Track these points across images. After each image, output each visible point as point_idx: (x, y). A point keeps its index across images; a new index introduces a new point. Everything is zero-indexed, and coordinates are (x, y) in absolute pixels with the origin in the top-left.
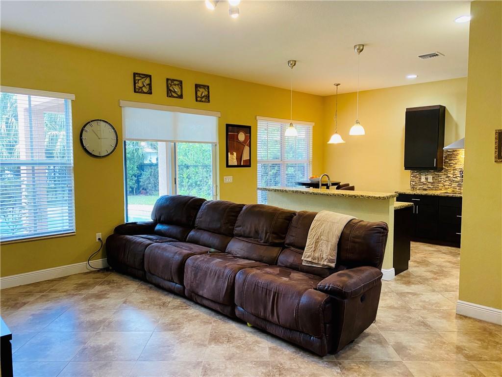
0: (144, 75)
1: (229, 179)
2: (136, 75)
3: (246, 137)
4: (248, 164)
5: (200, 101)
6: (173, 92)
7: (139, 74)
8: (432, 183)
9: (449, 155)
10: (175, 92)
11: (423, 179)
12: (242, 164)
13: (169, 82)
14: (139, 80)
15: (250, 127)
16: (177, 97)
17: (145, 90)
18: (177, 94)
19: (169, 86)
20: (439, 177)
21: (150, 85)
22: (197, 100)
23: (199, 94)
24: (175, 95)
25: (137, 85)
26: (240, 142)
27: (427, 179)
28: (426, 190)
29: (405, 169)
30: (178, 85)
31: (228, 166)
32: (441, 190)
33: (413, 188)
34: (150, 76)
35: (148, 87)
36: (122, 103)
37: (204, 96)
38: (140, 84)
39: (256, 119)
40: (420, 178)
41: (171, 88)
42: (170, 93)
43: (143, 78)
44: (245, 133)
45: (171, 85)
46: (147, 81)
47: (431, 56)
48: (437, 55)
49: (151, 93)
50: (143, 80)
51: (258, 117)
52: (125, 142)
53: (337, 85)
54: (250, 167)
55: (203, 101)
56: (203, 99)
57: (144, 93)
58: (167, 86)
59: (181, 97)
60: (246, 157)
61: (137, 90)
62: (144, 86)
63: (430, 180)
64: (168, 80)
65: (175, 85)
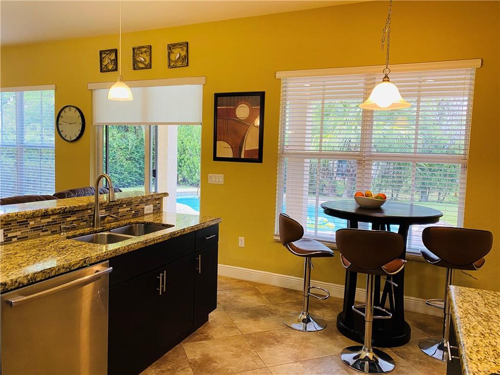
0: (109, 50)
1: (217, 179)
3: (252, 111)
4: (257, 157)
7: (104, 52)
10: (141, 62)
12: (243, 157)
13: (135, 51)
14: (104, 58)
17: (109, 67)
18: (144, 64)
21: (116, 61)
22: (169, 67)
23: (173, 57)
24: (141, 66)
25: (102, 63)
26: (240, 122)
31: (216, 159)
34: (116, 51)
35: (112, 63)
37: (179, 59)
38: (105, 62)
39: (275, 77)
44: (251, 105)
45: (137, 54)
46: (112, 57)
49: (116, 70)
50: (107, 57)
51: (278, 74)
54: (261, 162)
55: (178, 67)
56: (178, 64)
57: (109, 71)
58: (134, 57)
59: (149, 66)
61: (103, 69)
62: (109, 63)
64: (134, 49)
65: (141, 53)
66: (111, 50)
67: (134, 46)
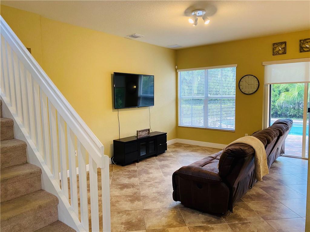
0: (280, 43)
2: (274, 45)
6: (305, 48)
7: (276, 44)
10: (307, 48)
13: (302, 42)
14: (276, 47)
16: (308, 51)
17: (280, 52)
19: (302, 44)
21: (285, 48)
25: (275, 50)
34: (285, 43)
35: (283, 50)
36: (264, 63)
38: (277, 50)
41: (303, 46)
42: (302, 50)
46: (283, 46)
49: (285, 53)
50: (280, 46)
57: (281, 54)
58: (300, 45)
64: (300, 41)
65: (307, 43)
66: (282, 42)
67: (301, 39)
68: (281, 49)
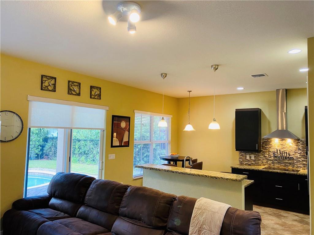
0: (51, 77)
1: (112, 156)
2: (44, 77)
3: (126, 124)
4: (127, 144)
5: (94, 98)
6: (73, 91)
7: (46, 76)
8: (254, 161)
9: (265, 141)
10: (74, 91)
11: (248, 158)
12: (123, 145)
13: (71, 83)
14: (45, 81)
15: (130, 117)
16: (75, 95)
17: (50, 88)
18: (76, 93)
19: (70, 86)
20: (259, 156)
21: (55, 85)
22: (91, 98)
23: (93, 93)
24: (74, 93)
25: (44, 84)
26: (122, 129)
27: (250, 157)
28: (250, 165)
29: (236, 151)
30: (77, 86)
31: (112, 146)
32: (260, 165)
33: (241, 164)
34: (55, 79)
35: (53, 86)
36: (30, 98)
37: (97, 95)
38: (46, 84)
39: (134, 112)
40: (246, 157)
41: (71, 88)
42: (70, 91)
43: (49, 79)
44: (126, 122)
45: (72, 86)
46: (53, 82)
47: (259, 76)
48: (264, 75)
49: (55, 91)
50: (49, 81)
51: (135, 111)
52: (30, 129)
53: (190, 92)
54: (129, 146)
55: (95, 99)
56: (96, 97)
57: (50, 91)
58: (69, 86)
59: (79, 94)
60: (125, 139)
61: (43, 88)
62: (49, 85)
63: (253, 158)
64: (69, 82)
65: (75, 86)
67: (69, 80)
68: (51, 85)
